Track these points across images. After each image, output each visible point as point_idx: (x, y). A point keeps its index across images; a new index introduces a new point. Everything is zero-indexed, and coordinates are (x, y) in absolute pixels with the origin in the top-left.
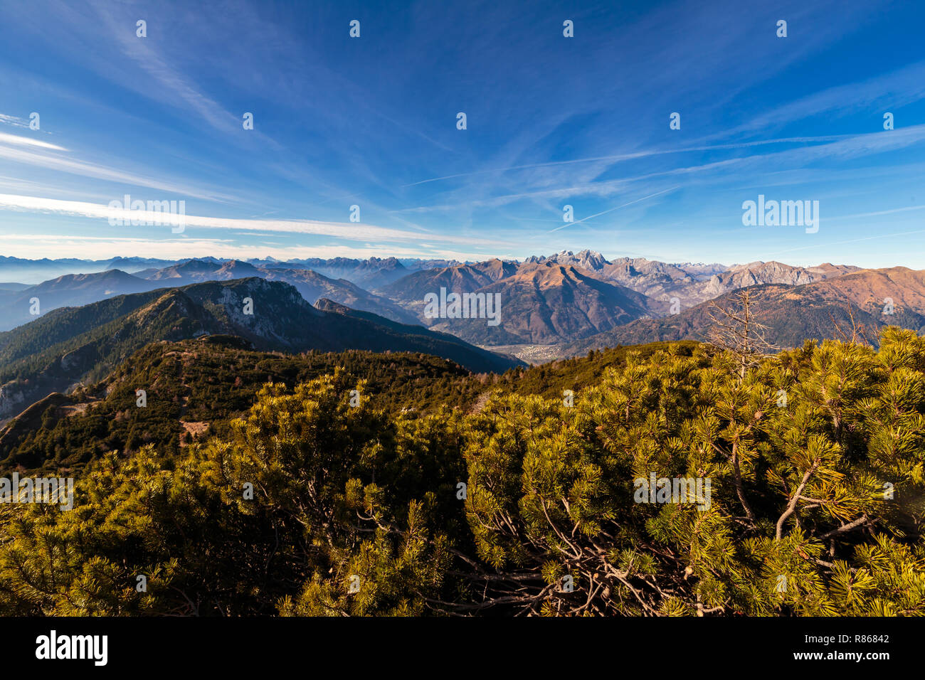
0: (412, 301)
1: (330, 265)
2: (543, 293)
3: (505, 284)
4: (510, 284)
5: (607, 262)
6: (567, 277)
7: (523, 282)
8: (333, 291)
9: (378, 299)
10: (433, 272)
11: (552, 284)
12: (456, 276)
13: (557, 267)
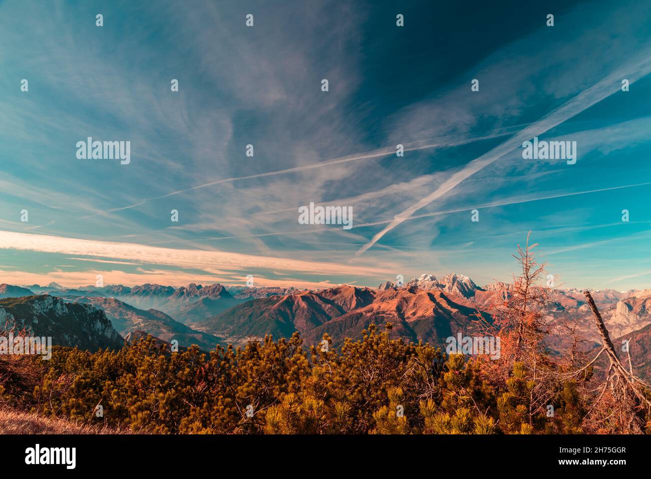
0: (244, 337)
1: (136, 293)
2: (411, 326)
3: (361, 314)
4: (369, 315)
5: (479, 289)
6: (438, 304)
7: (383, 312)
8: (142, 325)
9: (201, 336)
10: (269, 301)
11: (420, 313)
12: (299, 306)
13: (422, 293)
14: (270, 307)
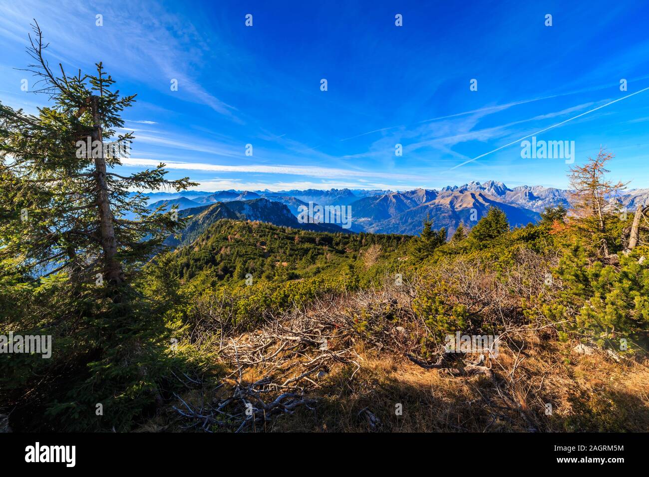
0: (360, 218)
2: (458, 213)
3: (428, 206)
4: (432, 206)
5: (509, 190)
6: (477, 200)
7: (441, 205)
10: (375, 198)
11: (464, 206)
12: (391, 201)
13: (467, 193)
14: (374, 202)
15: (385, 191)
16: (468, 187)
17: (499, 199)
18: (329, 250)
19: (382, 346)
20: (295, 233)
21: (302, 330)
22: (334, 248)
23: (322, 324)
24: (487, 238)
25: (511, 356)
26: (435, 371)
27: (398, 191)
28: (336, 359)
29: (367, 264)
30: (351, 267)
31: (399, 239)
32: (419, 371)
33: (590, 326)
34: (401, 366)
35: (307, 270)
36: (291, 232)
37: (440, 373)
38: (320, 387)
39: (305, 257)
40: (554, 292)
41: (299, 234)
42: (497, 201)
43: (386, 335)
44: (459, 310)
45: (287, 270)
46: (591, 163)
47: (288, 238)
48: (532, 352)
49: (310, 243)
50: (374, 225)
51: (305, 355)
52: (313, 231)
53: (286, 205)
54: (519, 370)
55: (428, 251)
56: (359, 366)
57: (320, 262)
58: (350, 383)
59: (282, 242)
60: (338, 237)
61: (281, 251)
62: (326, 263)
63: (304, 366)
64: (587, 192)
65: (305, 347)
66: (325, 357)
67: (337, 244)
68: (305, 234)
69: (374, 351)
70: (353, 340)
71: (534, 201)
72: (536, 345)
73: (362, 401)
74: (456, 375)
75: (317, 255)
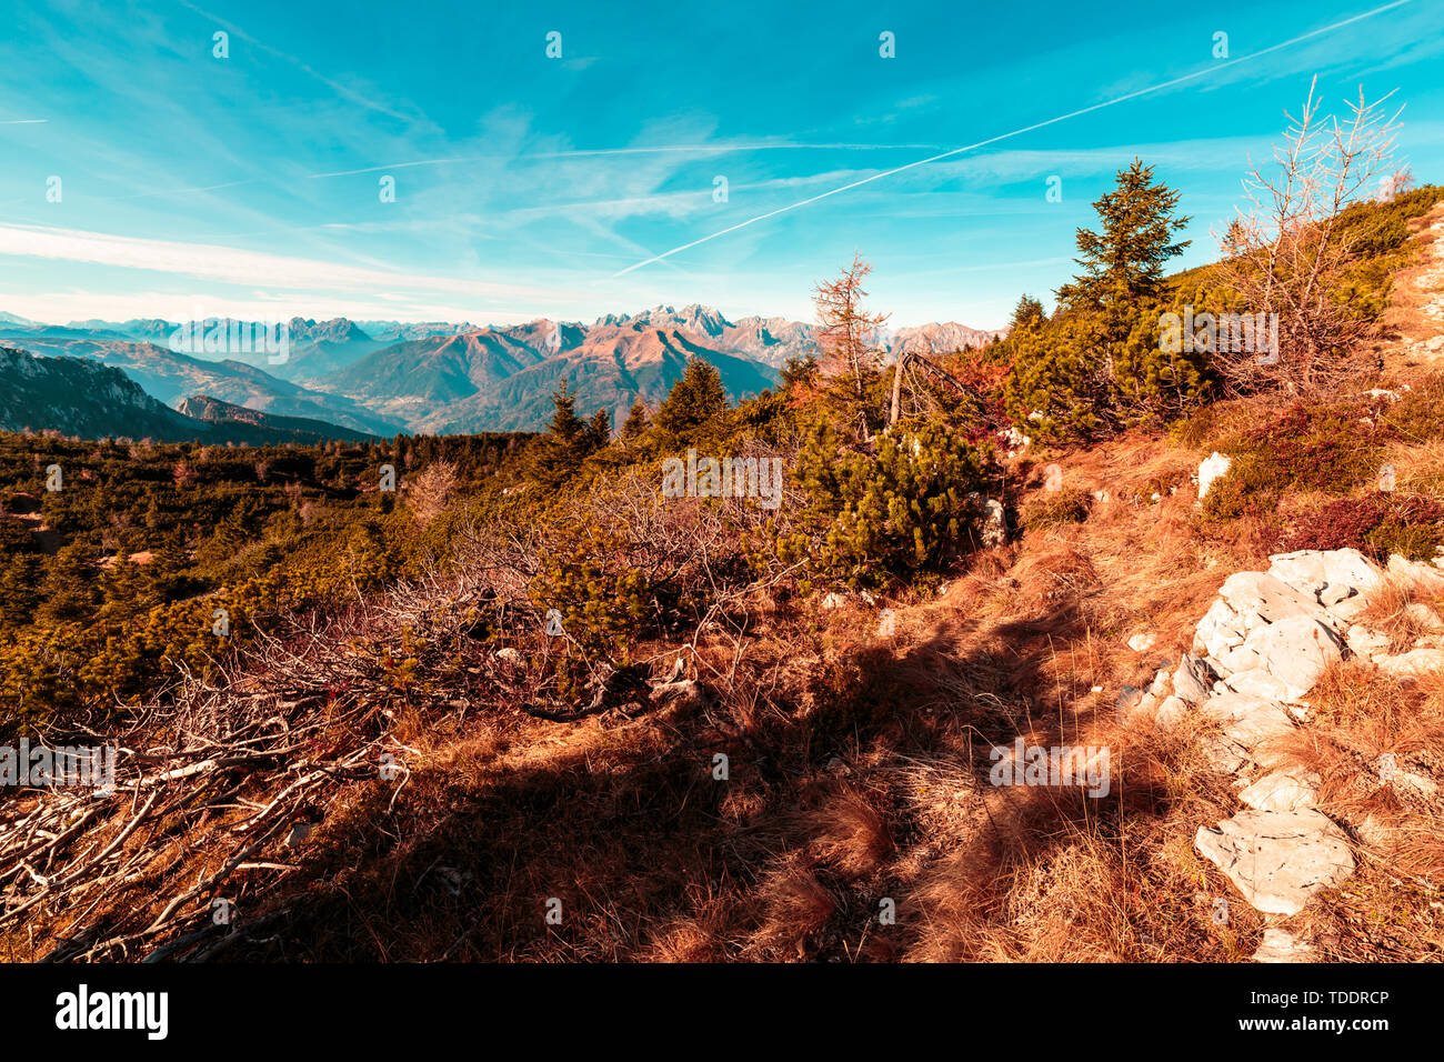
0: (392, 397)
2: (633, 375)
3: (566, 361)
4: (576, 361)
5: (729, 324)
6: (669, 346)
7: (597, 358)
8: (214, 385)
9: (320, 398)
10: (429, 344)
11: (645, 358)
12: (474, 350)
13: (651, 331)
14: (430, 353)
15: (456, 327)
16: (651, 317)
17: (711, 343)
18: (304, 495)
19: (468, 704)
20: (174, 457)
21: (220, 735)
22: (320, 486)
23: (287, 699)
24: (688, 425)
25: (731, 646)
26: (593, 721)
27: (491, 326)
28: (341, 776)
29: (420, 515)
30: (374, 529)
31: (500, 442)
32: (558, 733)
33: (838, 561)
34: (519, 736)
35: (235, 560)
36: (155, 455)
37: (604, 720)
38: (299, 868)
39: (222, 523)
40: (795, 513)
41: (188, 458)
42: (708, 348)
43: (473, 677)
44: (630, 581)
45: (155, 574)
46: (843, 278)
47: (141, 474)
48: (764, 629)
49: (235, 480)
50: (433, 415)
51: (239, 803)
52: (243, 445)
53: (117, 370)
54: (743, 668)
55: (570, 464)
56: (408, 771)
57: (279, 532)
58: (387, 823)
59: (119, 489)
60: (328, 455)
61: (120, 520)
62: (298, 530)
63: (238, 834)
64: (840, 329)
65: (235, 778)
66: (305, 786)
67: (331, 474)
68: (212, 455)
69: (448, 723)
70: (389, 713)
71: (772, 348)
72: (768, 613)
73: (426, 852)
74: (634, 715)
75: (267, 513)
